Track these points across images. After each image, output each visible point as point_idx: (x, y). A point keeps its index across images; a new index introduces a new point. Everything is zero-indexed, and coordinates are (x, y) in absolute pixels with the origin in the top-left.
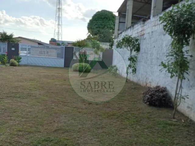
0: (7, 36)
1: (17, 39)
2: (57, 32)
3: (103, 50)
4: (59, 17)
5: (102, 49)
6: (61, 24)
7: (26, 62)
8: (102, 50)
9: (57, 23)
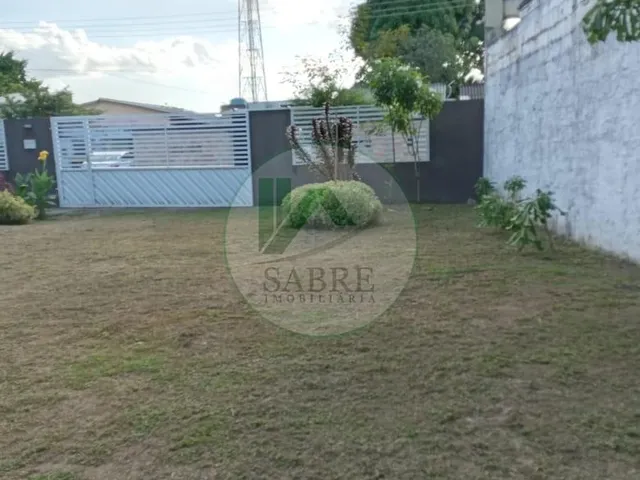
0: (48, 98)
1: (88, 109)
2: (250, 75)
3: (434, 106)
4: (250, 22)
5: (427, 103)
6: (259, 47)
7: (88, 197)
8: (429, 106)
9: (245, 45)
